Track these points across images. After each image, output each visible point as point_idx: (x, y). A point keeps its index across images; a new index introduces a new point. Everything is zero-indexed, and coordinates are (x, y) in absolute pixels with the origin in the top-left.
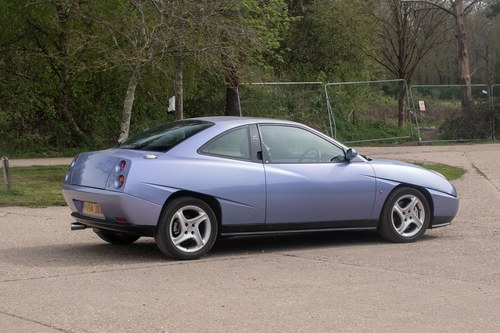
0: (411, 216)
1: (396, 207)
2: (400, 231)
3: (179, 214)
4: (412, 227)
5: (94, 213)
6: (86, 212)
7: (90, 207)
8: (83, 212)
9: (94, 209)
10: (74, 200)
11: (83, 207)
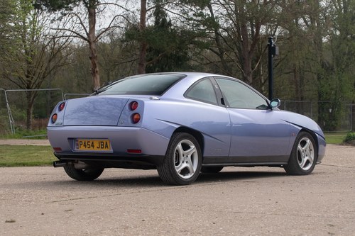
0: (307, 154)
1: (299, 147)
2: (301, 165)
3: (179, 146)
4: (308, 162)
5: (96, 149)
6: (82, 149)
7: (90, 144)
8: (76, 150)
9: (96, 144)
10: (69, 139)
11: (78, 145)
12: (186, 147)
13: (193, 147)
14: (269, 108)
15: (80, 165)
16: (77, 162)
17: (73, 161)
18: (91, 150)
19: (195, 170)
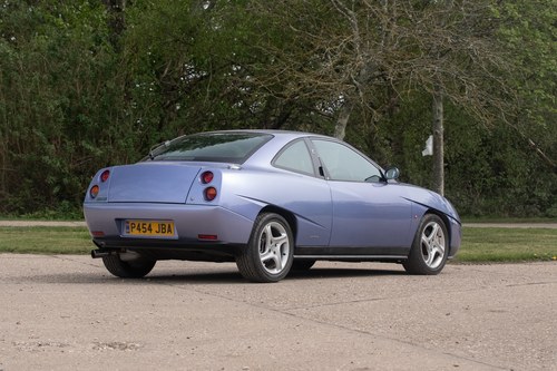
0: (435, 244)
1: (424, 238)
2: (428, 262)
3: (268, 228)
4: (437, 255)
5: (154, 234)
6: (135, 233)
7: (147, 227)
8: (125, 234)
9: (155, 227)
10: (117, 220)
11: (128, 228)
12: (276, 233)
13: (284, 235)
14: (383, 180)
15: (129, 256)
16: (125, 252)
17: (119, 250)
18: (148, 235)
19: (283, 265)
